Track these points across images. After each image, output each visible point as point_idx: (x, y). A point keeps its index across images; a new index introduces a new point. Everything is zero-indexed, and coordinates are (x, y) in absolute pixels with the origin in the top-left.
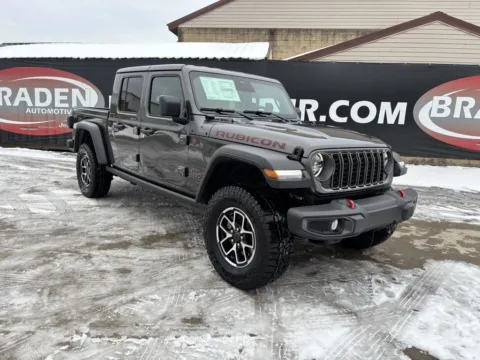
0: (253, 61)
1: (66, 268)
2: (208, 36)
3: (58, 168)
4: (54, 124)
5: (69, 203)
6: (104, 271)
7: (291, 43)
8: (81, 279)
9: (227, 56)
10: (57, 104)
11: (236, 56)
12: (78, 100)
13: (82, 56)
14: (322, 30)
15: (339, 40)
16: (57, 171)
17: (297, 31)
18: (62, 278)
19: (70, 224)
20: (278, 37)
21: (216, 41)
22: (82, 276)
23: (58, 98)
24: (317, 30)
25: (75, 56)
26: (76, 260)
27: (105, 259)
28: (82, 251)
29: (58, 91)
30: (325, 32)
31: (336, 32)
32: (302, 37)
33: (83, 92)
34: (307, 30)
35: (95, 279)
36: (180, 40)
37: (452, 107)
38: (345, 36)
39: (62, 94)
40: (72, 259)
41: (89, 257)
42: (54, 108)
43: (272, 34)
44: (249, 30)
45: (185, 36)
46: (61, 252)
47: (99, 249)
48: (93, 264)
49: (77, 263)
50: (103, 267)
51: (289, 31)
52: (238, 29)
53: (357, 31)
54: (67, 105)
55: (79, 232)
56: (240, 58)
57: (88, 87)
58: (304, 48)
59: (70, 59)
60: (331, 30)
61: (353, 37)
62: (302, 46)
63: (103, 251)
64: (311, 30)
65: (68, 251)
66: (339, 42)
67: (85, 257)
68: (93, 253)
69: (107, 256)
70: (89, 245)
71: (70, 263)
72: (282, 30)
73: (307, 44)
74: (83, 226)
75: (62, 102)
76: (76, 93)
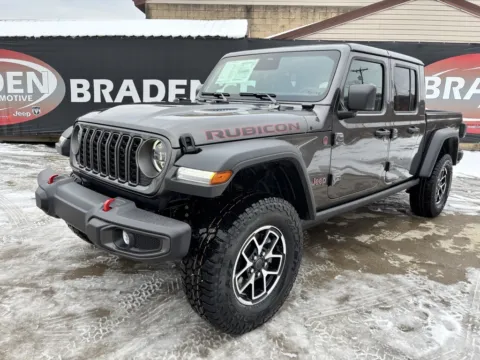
0: (232, 39)
1: (19, 314)
2: (179, 13)
3: (12, 164)
4: (8, 112)
5: (25, 210)
6: (72, 316)
7: (269, 22)
8: (40, 332)
9: (203, 34)
10: (10, 90)
11: (213, 34)
12: (34, 85)
13: (37, 35)
14: (302, 7)
15: (319, 19)
16: (11, 168)
17: (275, 8)
18: (13, 332)
19: (26, 241)
20: (255, 15)
21: (188, 18)
22: (41, 326)
23: (11, 83)
24: (296, 7)
25: (29, 35)
26: (33, 299)
27: (73, 294)
28: (41, 283)
29: (10, 75)
30: (305, 9)
31: (316, 9)
32: (281, 15)
33: (39, 75)
34: (285, 7)
35: (60, 331)
36: (148, 17)
37: (442, 87)
38: (326, 14)
39: (15, 78)
40: (28, 297)
41: (51, 292)
42: (7, 94)
43: (248, 11)
44: (223, 6)
45: (154, 12)
46: (12, 286)
47: (65, 278)
48: (57, 304)
49: (34, 303)
50: (71, 309)
51: (266, 7)
52: (212, 6)
53: (338, 8)
54: (21, 91)
55: (38, 252)
56: (218, 36)
57: (45, 69)
58: (283, 26)
59: (23, 38)
60: (311, 7)
61: (334, 15)
62: (280, 24)
63: (69, 282)
64: (290, 7)
65: (22, 285)
66: (319, 21)
67: (45, 293)
68: (57, 285)
69: (76, 289)
70: (51, 272)
71: (25, 304)
72: (258, 7)
73: (285, 22)
74: (43, 243)
75: (16, 87)
76: (31, 76)
